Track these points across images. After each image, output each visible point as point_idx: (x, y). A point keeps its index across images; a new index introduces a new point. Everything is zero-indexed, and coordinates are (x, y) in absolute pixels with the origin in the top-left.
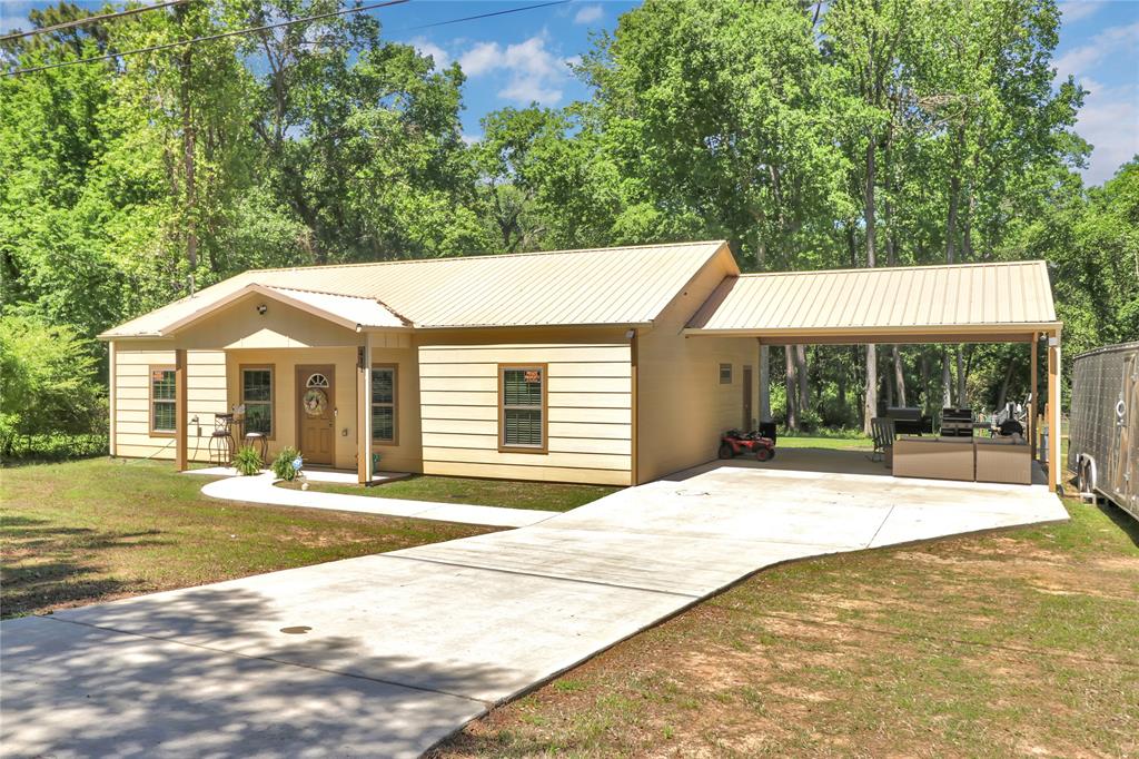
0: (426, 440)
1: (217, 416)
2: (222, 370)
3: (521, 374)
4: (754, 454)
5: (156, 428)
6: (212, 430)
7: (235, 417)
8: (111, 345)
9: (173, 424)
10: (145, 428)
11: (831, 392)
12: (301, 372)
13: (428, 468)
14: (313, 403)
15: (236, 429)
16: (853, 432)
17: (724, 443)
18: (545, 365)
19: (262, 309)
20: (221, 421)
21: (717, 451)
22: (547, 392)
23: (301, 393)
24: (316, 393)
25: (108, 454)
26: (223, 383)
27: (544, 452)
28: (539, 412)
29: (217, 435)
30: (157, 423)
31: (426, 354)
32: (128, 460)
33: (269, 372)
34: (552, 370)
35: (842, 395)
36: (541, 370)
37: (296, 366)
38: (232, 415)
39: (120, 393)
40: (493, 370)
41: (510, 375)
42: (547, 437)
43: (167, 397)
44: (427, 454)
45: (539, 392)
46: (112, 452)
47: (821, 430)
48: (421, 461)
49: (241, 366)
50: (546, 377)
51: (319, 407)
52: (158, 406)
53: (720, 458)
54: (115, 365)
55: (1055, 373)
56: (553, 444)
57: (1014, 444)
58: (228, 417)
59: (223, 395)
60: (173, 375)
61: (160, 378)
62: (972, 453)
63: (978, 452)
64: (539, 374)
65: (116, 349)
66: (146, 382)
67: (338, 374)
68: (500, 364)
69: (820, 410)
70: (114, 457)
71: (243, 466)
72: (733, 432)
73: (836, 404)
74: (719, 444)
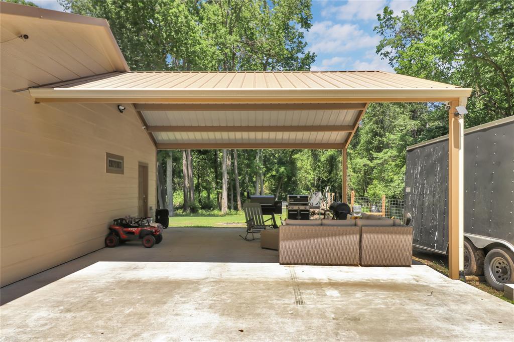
4: (140, 242)
11: (204, 194)
16: (216, 212)
17: (112, 231)
21: (104, 239)
35: (209, 195)
47: (200, 211)
53: (107, 246)
55: (457, 146)
57: (394, 225)
62: (358, 236)
63: (364, 236)
69: (200, 202)
72: (122, 220)
73: (207, 199)
74: (106, 232)
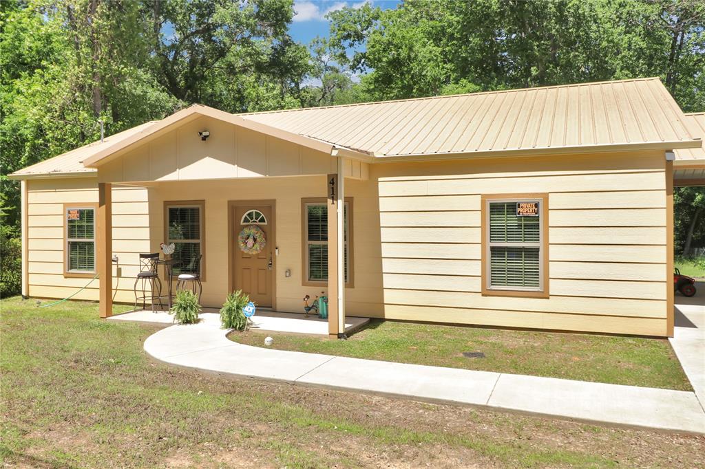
0: (388, 281)
1: (142, 256)
2: (145, 208)
3: (513, 207)
5: (71, 268)
6: (137, 271)
7: (161, 257)
8: (23, 184)
9: (89, 264)
10: (60, 268)
12: (235, 209)
13: (389, 313)
14: (250, 241)
15: (161, 269)
18: (545, 196)
19: (204, 134)
20: (146, 261)
22: (547, 227)
23: (235, 231)
24: (253, 231)
25: (20, 293)
26: (146, 221)
27: (545, 295)
28: (537, 250)
29: (142, 276)
30: (72, 264)
31: (387, 187)
32: (43, 301)
33: (198, 209)
34: (554, 202)
36: (540, 202)
37: (229, 202)
38: (157, 255)
39: (32, 233)
40: (476, 203)
41: (498, 208)
42: (547, 279)
43: (83, 237)
44: (388, 297)
45: (537, 226)
46: (24, 293)
48: (382, 304)
49: (166, 203)
50: (547, 210)
51: (257, 246)
52: (73, 246)
54: (27, 204)
56: (554, 287)
58: (153, 256)
59: (146, 233)
60: (90, 214)
61: (75, 217)
64: (536, 205)
65: (28, 188)
66: (60, 221)
67: (280, 211)
68: (484, 197)
70: (27, 297)
71: (182, 313)
